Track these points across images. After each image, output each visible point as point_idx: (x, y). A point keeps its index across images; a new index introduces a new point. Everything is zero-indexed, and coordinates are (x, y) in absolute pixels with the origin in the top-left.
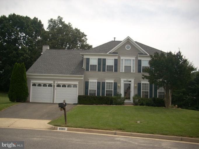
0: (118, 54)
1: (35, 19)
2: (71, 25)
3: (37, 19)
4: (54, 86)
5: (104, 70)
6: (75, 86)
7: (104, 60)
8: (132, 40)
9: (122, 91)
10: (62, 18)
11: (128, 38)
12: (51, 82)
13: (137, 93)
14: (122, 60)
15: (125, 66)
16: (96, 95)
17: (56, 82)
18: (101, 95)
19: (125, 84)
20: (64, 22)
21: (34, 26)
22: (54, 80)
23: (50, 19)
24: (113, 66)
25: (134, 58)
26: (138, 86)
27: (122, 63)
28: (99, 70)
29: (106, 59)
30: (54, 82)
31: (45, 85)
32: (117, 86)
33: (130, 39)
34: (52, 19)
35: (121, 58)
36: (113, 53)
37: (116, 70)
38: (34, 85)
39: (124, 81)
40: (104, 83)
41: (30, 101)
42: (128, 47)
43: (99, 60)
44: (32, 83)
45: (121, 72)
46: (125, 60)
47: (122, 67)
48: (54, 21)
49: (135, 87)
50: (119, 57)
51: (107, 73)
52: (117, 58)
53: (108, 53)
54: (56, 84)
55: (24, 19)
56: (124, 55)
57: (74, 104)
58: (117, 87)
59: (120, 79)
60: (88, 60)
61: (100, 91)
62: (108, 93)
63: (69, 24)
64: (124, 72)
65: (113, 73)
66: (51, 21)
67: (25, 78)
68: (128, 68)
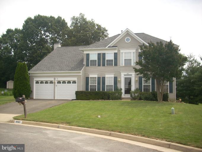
0: (117, 48)
1: (59, 18)
2: (93, 21)
3: (61, 18)
4: (55, 83)
5: (104, 65)
6: (74, 82)
7: (104, 54)
8: (131, 32)
9: (122, 86)
10: (84, 14)
11: (127, 30)
12: (52, 79)
13: (138, 87)
14: (122, 53)
15: (125, 59)
16: (97, 90)
17: (56, 79)
18: (101, 90)
19: (125, 78)
20: (86, 18)
21: (58, 25)
22: (54, 77)
23: (72, 17)
24: (113, 60)
25: (135, 51)
26: (139, 79)
27: (122, 57)
28: (99, 65)
29: (106, 54)
30: (55, 79)
31: (46, 82)
32: (118, 80)
33: (129, 31)
34: (74, 17)
35: (121, 51)
36: (112, 47)
37: (116, 64)
38: (37, 82)
39: (125, 75)
40: (104, 78)
41: (33, 98)
42: (128, 40)
43: (99, 55)
44: (35, 80)
45: (121, 65)
46: (125, 53)
47: (122, 60)
48: (77, 19)
49: (136, 81)
50: (119, 51)
51: (106, 68)
52: (116, 51)
53: (107, 47)
54: (57, 80)
55: (47, 19)
56: (124, 48)
57: (73, 100)
58: (118, 82)
59: (120, 73)
60: (88, 55)
61: (100, 86)
62: (108, 88)
63: (92, 20)
64: (124, 65)
65: (113, 68)
66: (73, 18)
67: (26, 76)
68: (128, 62)
